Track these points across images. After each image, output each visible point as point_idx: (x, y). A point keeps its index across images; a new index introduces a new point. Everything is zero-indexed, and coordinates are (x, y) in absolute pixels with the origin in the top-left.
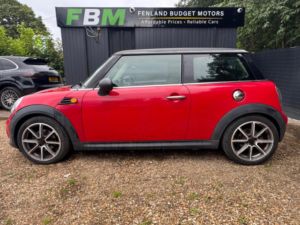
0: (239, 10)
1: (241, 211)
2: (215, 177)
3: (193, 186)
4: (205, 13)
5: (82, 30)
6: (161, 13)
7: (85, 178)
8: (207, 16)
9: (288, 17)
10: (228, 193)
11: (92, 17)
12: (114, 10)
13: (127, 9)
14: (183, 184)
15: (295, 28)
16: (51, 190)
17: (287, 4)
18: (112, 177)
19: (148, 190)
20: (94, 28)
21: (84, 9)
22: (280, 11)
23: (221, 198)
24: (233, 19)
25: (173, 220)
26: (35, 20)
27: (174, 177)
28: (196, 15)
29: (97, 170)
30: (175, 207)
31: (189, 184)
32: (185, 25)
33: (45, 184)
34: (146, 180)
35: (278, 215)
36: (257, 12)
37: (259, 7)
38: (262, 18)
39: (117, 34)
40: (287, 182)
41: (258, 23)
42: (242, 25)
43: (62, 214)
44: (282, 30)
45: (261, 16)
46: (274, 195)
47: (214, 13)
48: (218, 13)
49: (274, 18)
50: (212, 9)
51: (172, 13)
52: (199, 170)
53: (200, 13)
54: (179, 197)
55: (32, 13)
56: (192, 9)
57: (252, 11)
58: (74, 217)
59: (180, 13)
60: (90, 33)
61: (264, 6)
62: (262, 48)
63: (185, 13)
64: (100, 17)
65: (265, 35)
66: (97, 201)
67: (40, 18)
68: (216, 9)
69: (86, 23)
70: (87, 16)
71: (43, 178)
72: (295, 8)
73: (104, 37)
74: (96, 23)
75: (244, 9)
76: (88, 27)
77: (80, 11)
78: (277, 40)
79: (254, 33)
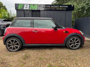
0: (72, 6)
1: (76, 61)
2: (68, 54)
3: (62, 56)
4: (62, 6)
5: (23, 11)
6: (48, 6)
7: (29, 55)
8: (63, 7)
9: (87, 8)
10: (72, 57)
11: (26, 7)
12: (34, 5)
13: (38, 5)
14: (59, 56)
15: (89, 11)
16: (20, 58)
17: (86, 4)
18: (38, 54)
19: (49, 57)
20: (27, 10)
21: (24, 4)
22: (84, 6)
23: (70, 59)
24: (70, 8)
25: (57, 64)
26: (3, 6)
27: (56, 54)
28: (59, 7)
29: (32, 53)
30: (57, 61)
31: (60, 55)
32: (56, 10)
33: (18, 56)
34: (48, 55)
35: (86, 62)
36: (78, 6)
37: (78, 5)
38: (79, 8)
39: (34, 12)
40: (88, 55)
41: (78, 10)
42: (73, 10)
43: (25, 63)
44: (85, 12)
45: (79, 7)
46: (84, 58)
47: (65, 6)
48: (66, 6)
49: (83, 8)
50: (64, 5)
51: (52, 6)
52: (63, 52)
53: (60, 6)
54: (58, 59)
55: (2, 4)
56: (58, 5)
57: (76, 6)
58: (29, 64)
59: (54, 6)
60: (26, 12)
61: (80, 4)
62: (80, 17)
63: (56, 6)
64: (29, 7)
65: (80, 13)
66: (35, 60)
67: (5, 6)
68: (65, 5)
69: (25, 8)
70: (25, 7)
71: (16, 55)
72: (89, 5)
73: (30, 13)
74: (28, 9)
75: (74, 5)
76: (25, 10)
77: (23, 5)
78: (84, 15)
79: (77, 13)
